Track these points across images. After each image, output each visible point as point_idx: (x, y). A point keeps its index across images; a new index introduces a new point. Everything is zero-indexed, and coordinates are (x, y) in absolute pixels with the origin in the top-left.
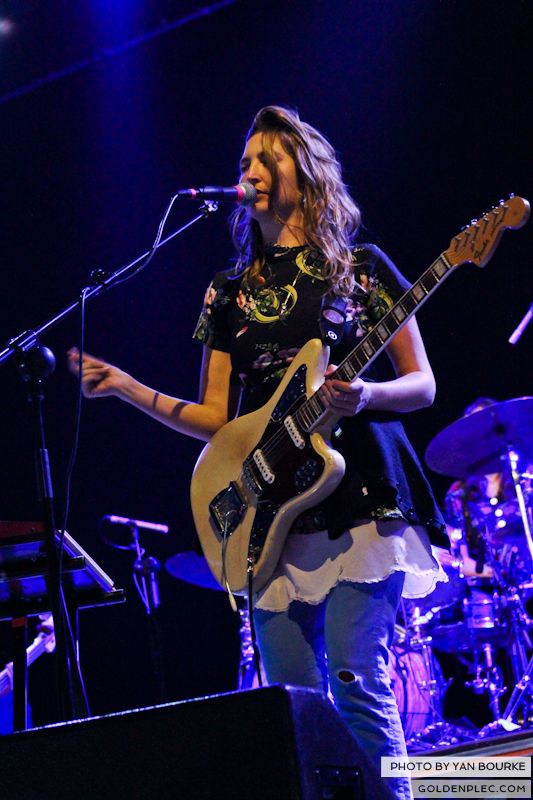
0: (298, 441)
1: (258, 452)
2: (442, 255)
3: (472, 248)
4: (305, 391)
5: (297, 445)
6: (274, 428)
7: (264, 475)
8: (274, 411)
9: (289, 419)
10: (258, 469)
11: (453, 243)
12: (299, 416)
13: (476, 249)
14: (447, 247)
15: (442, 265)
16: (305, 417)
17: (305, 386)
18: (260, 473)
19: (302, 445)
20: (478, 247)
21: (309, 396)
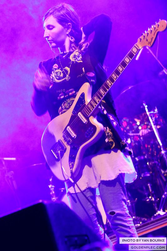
0: (84, 120)
1: (68, 127)
2: (135, 45)
3: (147, 40)
4: (85, 102)
5: (84, 122)
6: (74, 117)
7: (72, 135)
8: (73, 111)
9: (80, 113)
10: (69, 134)
11: (139, 40)
12: (84, 112)
13: (148, 41)
14: (137, 42)
15: (136, 49)
16: (86, 111)
17: (84, 101)
18: (70, 135)
19: (86, 122)
20: (149, 40)
21: (86, 104)
